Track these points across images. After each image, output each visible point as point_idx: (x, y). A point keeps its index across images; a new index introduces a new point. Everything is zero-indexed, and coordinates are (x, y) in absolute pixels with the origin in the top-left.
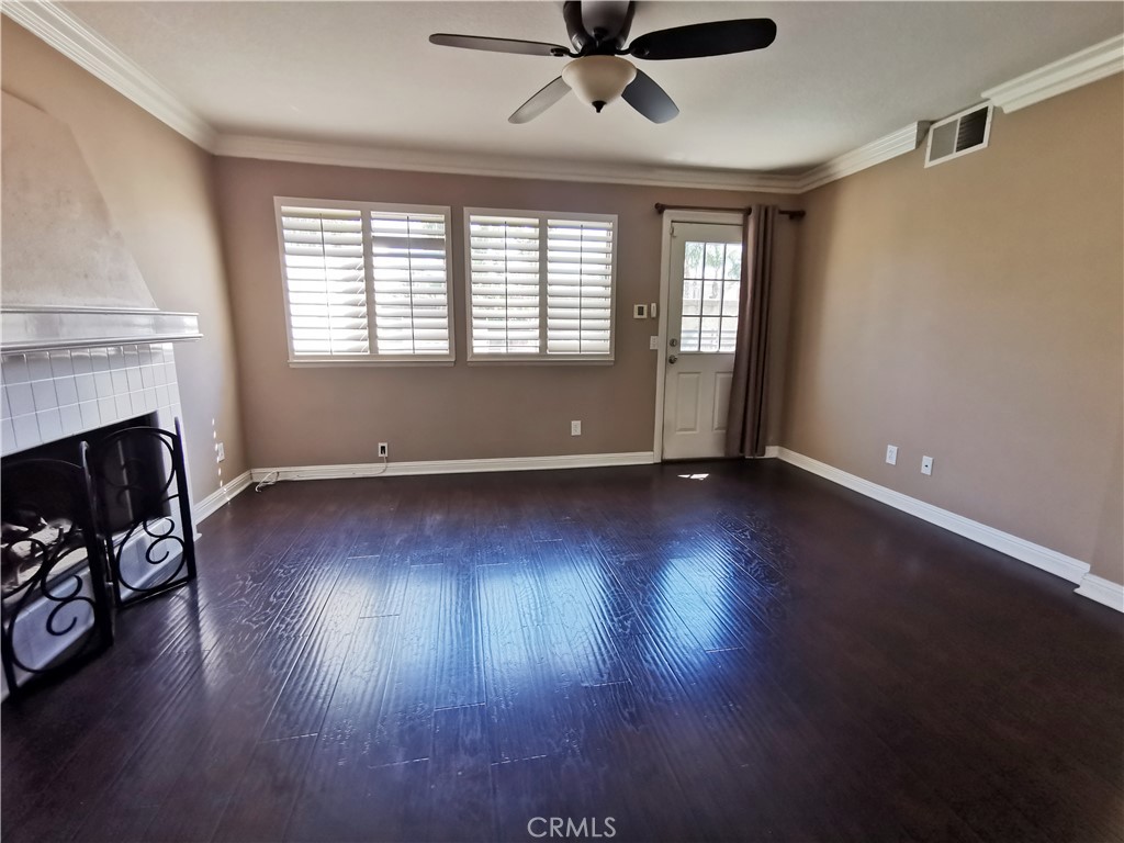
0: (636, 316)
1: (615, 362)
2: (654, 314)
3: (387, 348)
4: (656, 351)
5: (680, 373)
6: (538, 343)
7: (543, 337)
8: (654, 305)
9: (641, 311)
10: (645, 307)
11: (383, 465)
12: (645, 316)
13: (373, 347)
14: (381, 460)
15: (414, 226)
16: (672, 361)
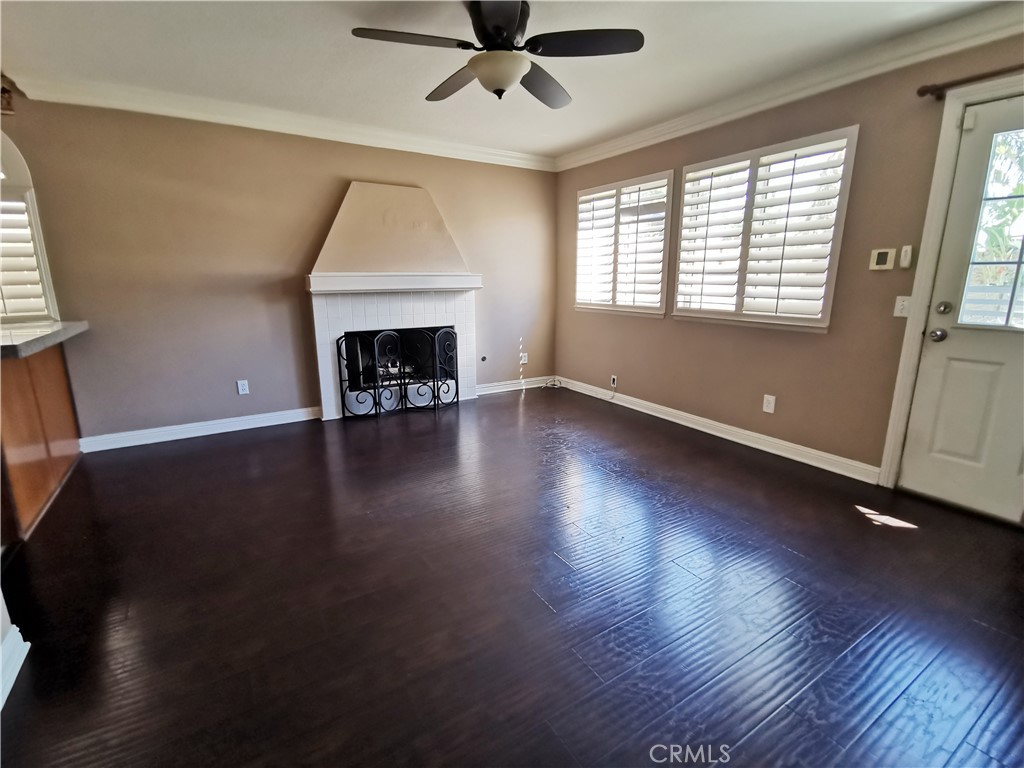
0: (873, 266)
1: (830, 328)
2: (905, 262)
3: (623, 300)
4: (906, 319)
5: (951, 359)
6: (734, 300)
7: (741, 293)
8: (907, 250)
9: (882, 258)
10: (892, 253)
11: (611, 393)
12: (889, 265)
13: (614, 298)
14: (611, 389)
15: (644, 195)
16: (934, 337)
